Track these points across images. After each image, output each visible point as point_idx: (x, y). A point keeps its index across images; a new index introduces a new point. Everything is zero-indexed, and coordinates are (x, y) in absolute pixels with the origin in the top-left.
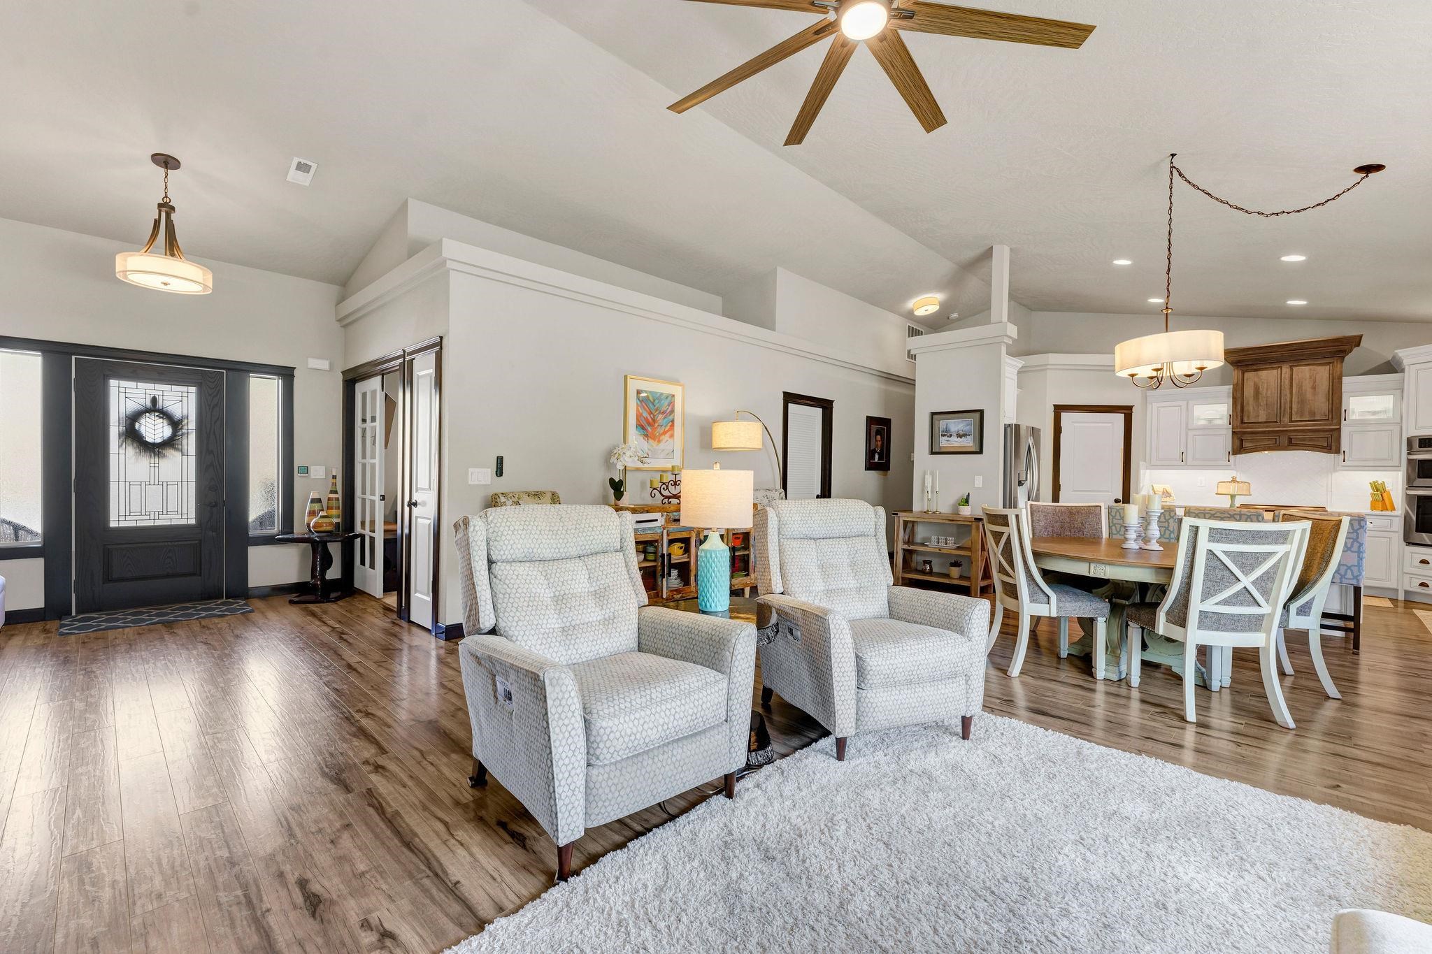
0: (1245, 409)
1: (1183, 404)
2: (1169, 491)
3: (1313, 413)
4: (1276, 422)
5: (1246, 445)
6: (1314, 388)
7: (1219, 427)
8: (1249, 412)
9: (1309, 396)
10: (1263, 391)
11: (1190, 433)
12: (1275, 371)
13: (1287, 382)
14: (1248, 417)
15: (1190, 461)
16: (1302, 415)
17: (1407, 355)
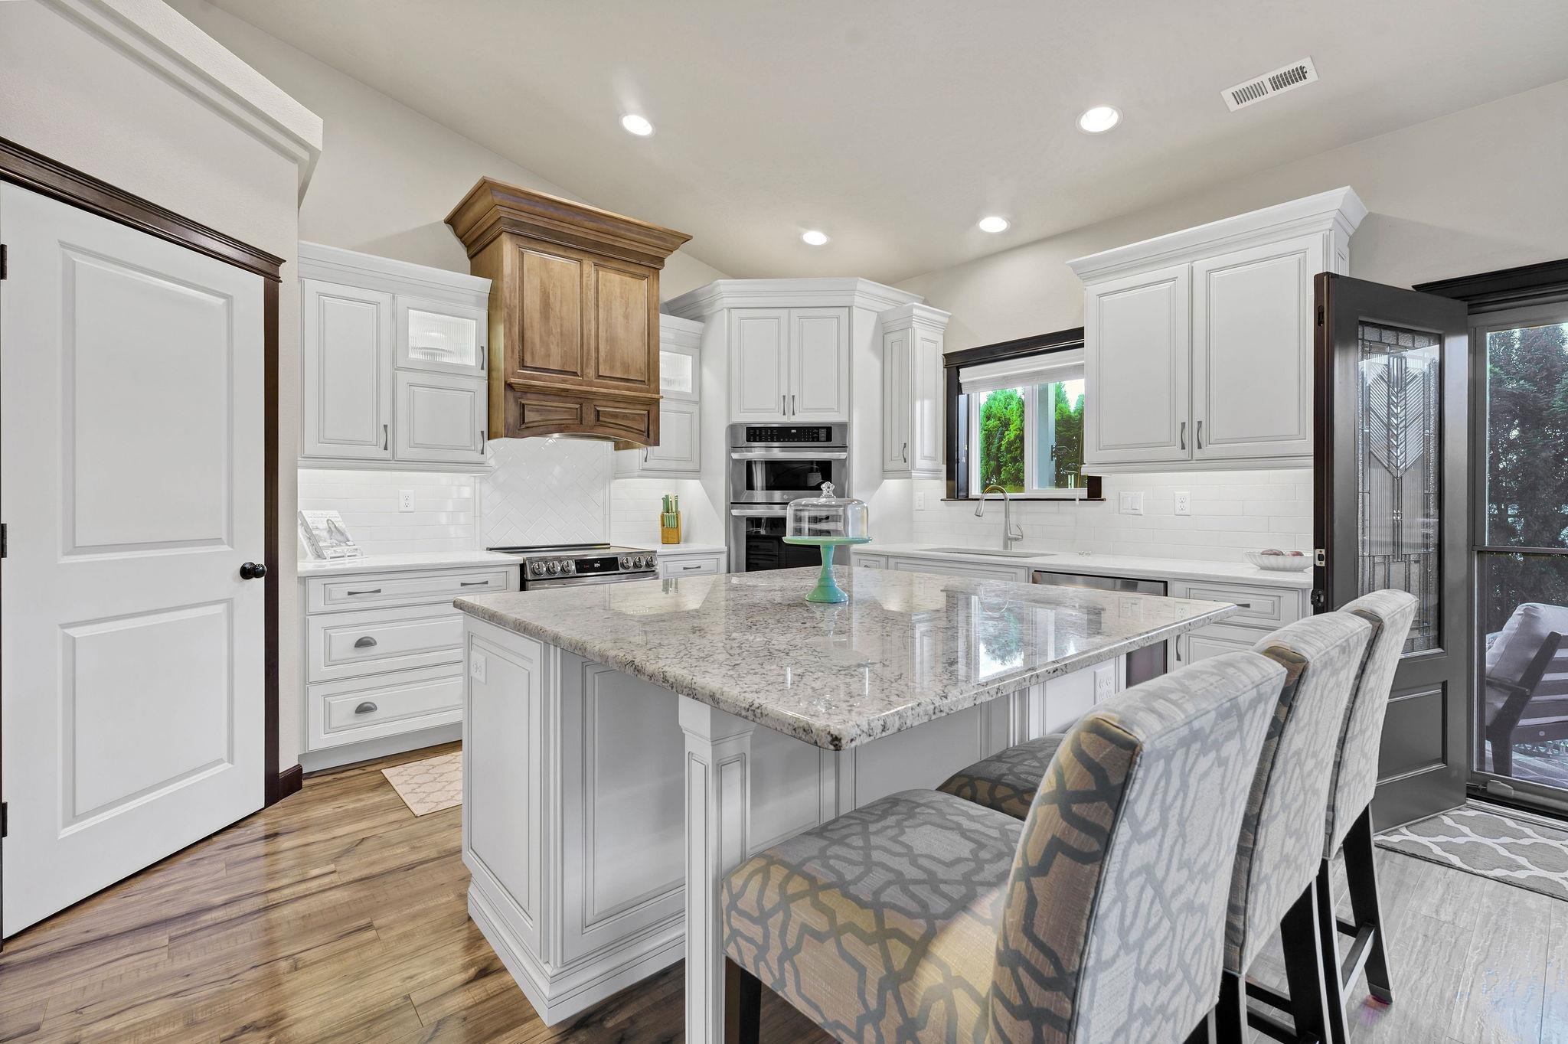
0: (528, 334)
1: (384, 299)
2: (340, 525)
3: (626, 367)
4: (575, 374)
5: (530, 416)
6: (626, 317)
7: (457, 372)
8: (533, 343)
9: (621, 332)
10: (556, 305)
11: (403, 378)
12: (573, 266)
13: (592, 294)
14: (533, 354)
15: (403, 451)
16: (612, 368)
17: (727, 292)
